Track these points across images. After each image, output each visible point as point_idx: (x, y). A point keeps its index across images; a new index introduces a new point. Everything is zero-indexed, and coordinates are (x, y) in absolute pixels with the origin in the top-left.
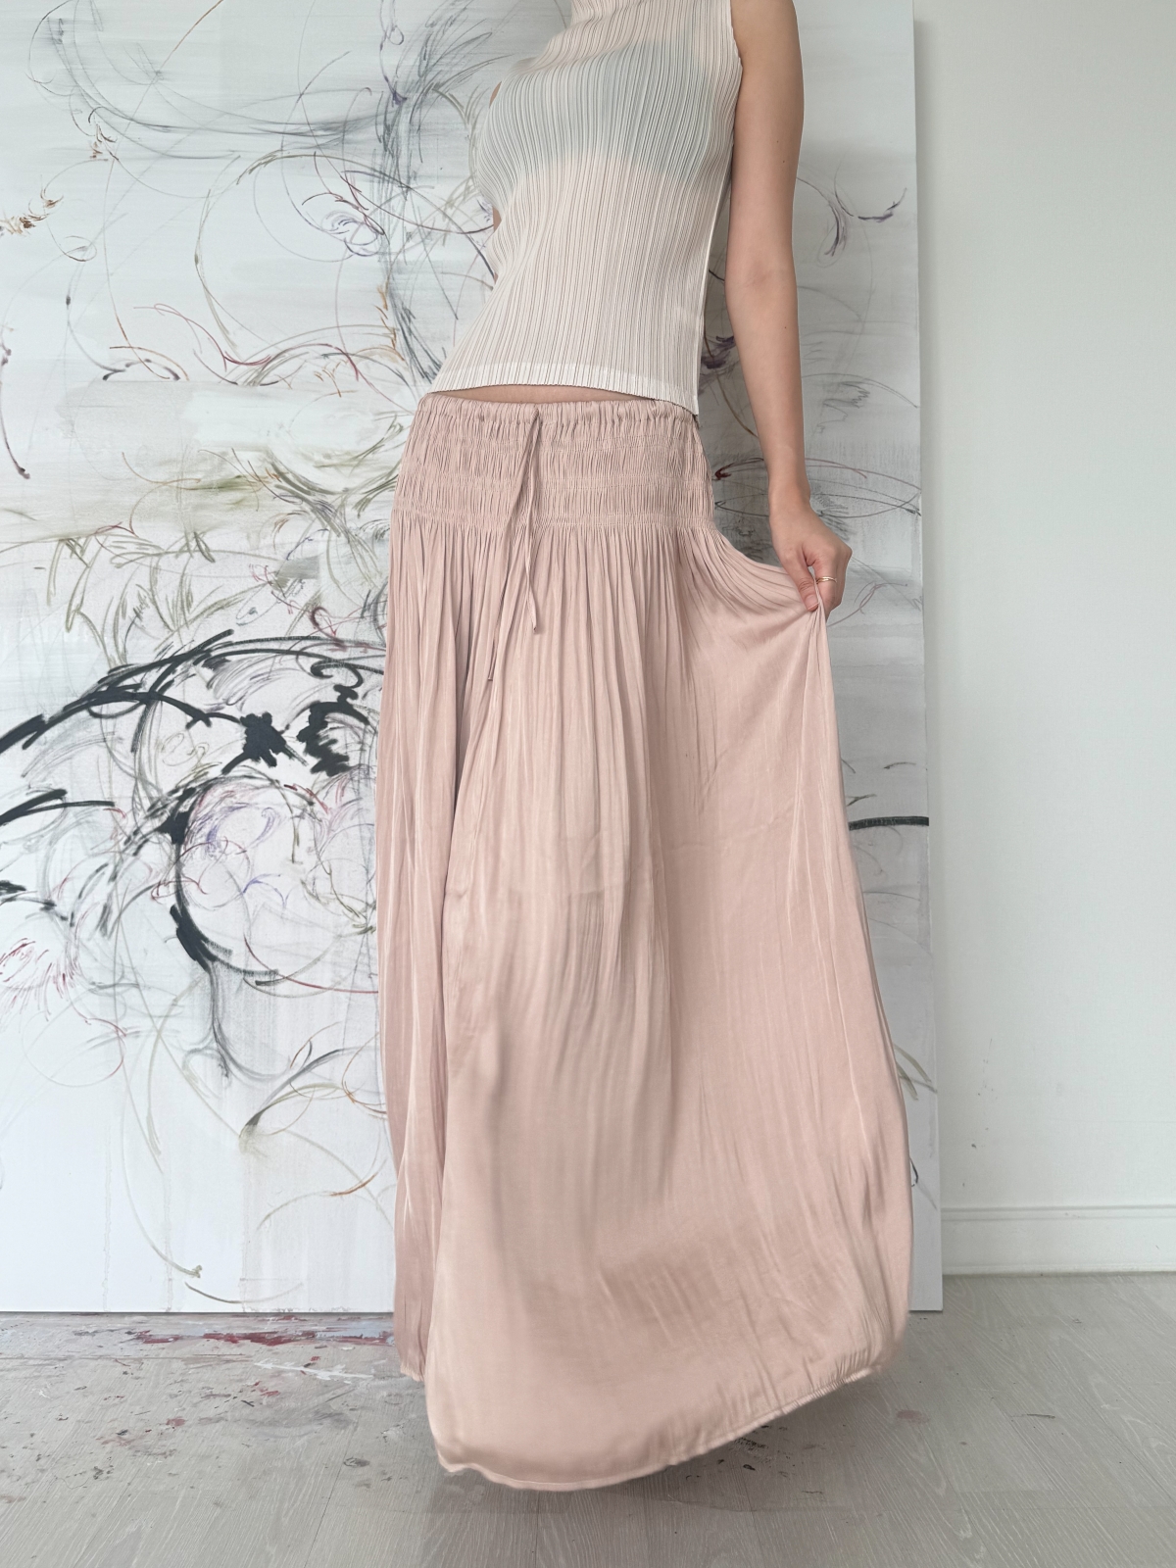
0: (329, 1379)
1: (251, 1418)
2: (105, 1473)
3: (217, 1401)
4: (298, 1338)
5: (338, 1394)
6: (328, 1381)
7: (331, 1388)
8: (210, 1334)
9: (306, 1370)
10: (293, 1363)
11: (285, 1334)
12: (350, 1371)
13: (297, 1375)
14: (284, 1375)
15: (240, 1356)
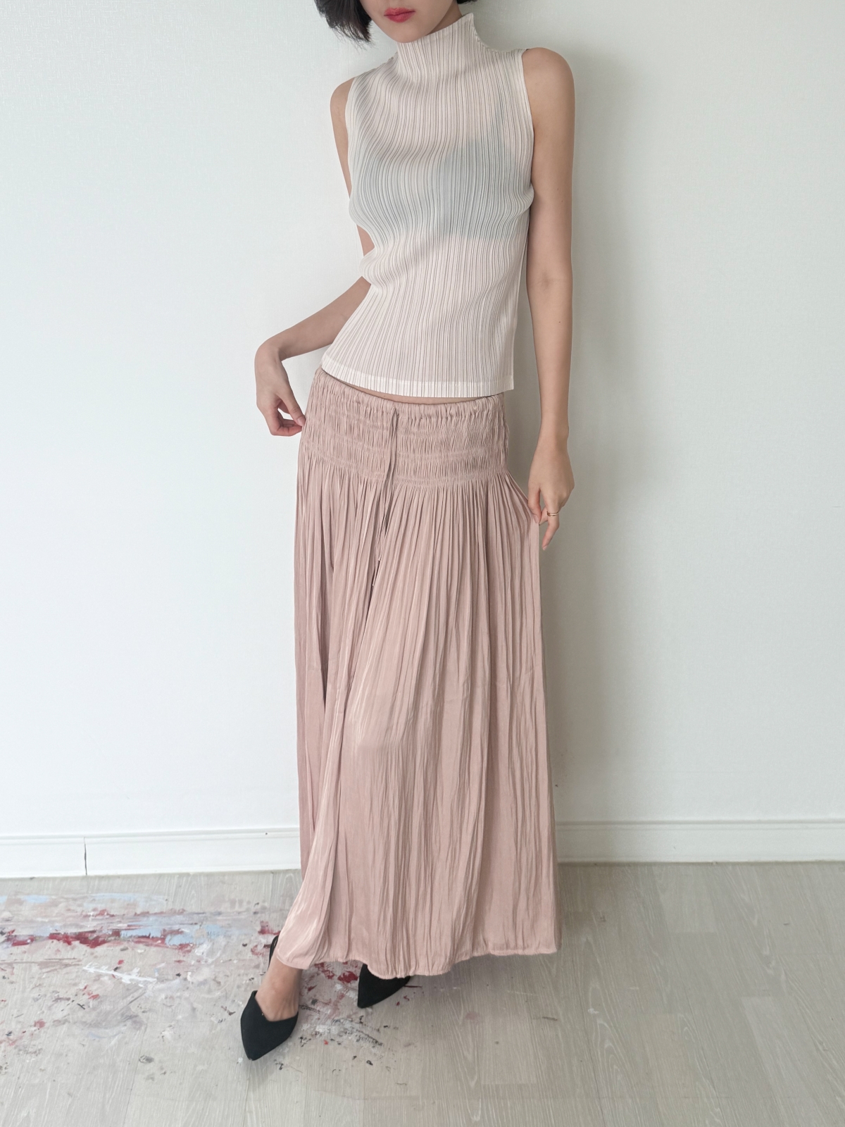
0: (129, 982)
1: (84, 1020)
2: (4, 1068)
3: (62, 1004)
4: (109, 939)
5: (135, 997)
6: (129, 984)
7: (131, 991)
8: (54, 934)
9: (115, 973)
10: (107, 967)
11: (101, 934)
12: (142, 974)
13: (110, 979)
14: (102, 979)
15: (74, 960)
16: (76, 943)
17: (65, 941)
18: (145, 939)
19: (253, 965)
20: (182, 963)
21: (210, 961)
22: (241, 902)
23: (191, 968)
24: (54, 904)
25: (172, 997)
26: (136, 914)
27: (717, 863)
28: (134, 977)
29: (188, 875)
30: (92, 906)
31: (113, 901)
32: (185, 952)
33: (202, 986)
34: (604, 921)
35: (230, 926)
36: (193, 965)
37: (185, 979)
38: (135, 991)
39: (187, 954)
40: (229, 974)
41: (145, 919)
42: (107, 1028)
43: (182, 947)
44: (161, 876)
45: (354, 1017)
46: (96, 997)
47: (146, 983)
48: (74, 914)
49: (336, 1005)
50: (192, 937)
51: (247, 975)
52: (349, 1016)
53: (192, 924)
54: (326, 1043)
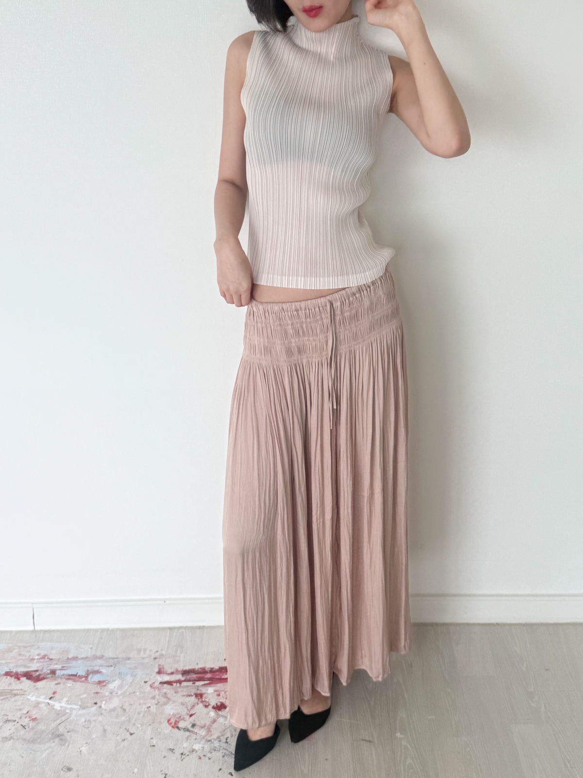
1: (24, 738)
3: (10, 725)
4: (48, 676)
5: (63, 720)
6: (60, 710)
7: (60, 716)
8: (8, 672)
9: (50, 702)
10: (44, 697)
11: (41, 673)
12: (70, 703)
13: (46, 706)
14: (40, 706)
15: (21, 691)
16: (24, 679)
17: (15, 678)
18: (73, 677)
19: (151, 696)
20: (99, 695)
21: (120, 692)
22: (145, 650)
23: (105, 698)
24: (10, 650)
25: (89, 721)
26: (68, 658)
27: (497, 624)
28: (63, 704)
29: (108, 630)
30: (37, 652)
31: (52, 648)
32: (102, 686)
33: (112, 713)
34: (412, 667)
35: (136, 668)
36: (107, 696)
37: (100, 707)
38: (64, 715)
39: (103, 688)
40: (132, 703)
41: (74, 662)
42: (40, 744)
43: (100, 682)
44: (88, 631)
45: (222, 738)
46: (34, 720)
47: (71, 709)
48: (23, 658)
49: (209, 729)
50: (108, 676)
51: (146, 704)
52: (218, 738)
53: (108, 666)
54: (200, 758)
